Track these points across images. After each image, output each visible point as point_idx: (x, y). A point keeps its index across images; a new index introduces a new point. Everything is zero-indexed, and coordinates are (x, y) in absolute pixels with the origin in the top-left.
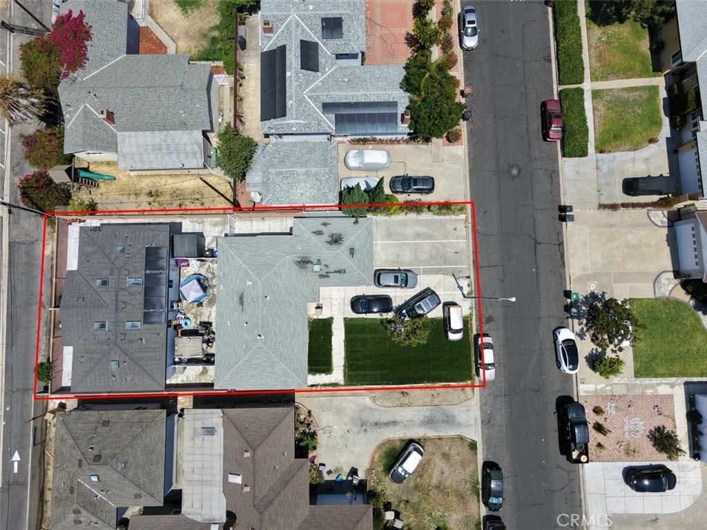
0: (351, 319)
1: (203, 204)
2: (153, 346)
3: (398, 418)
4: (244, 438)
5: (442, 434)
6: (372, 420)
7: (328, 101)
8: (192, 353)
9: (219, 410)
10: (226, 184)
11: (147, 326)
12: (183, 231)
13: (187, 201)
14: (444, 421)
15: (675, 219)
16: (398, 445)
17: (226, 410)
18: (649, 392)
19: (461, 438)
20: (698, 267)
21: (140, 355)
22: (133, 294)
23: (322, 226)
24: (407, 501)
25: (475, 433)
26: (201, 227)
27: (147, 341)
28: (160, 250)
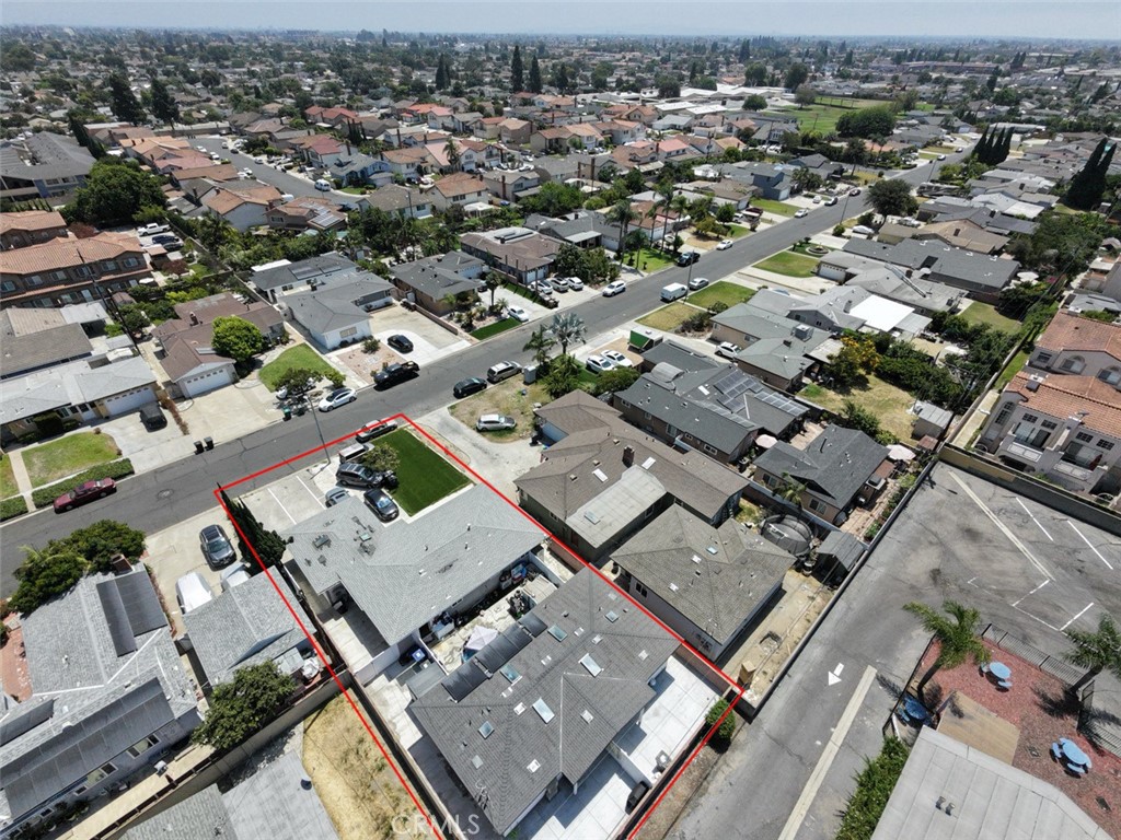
0: (408, 511)
1: (361, 741)
2: (561, 602)
3: (469, 445)
4: (565, 488)
5: (459, 422)
6: (485, 456)
7: (113, 652)
8: (543, 583)
9: (567, 523)
10: (311, 734)
11: (547, 623)
12: (420, 736)
13: (369, 767)
14: (448, 425)
15: (182, 398)
16: (488, 435)
17: (562, 519)
18: (341, 363)
19: (453, 414)
20: (224, 370)
21: (580, 604)
22: (526, 664)
23: (313, 563)
25: (444, 411)
26: (399, 717)
27: (563, 610)
28: (449, 686)
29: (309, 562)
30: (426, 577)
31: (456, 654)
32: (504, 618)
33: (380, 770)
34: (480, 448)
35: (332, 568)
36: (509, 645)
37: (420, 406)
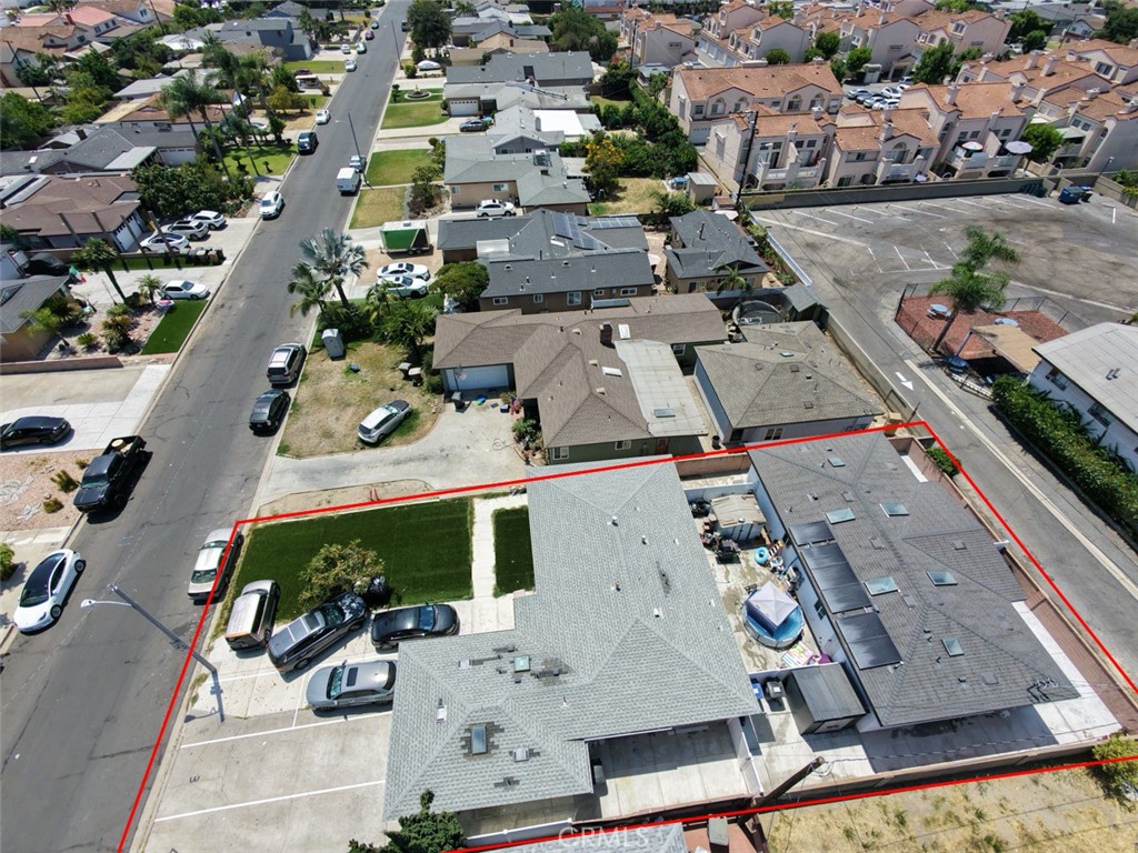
0: (459, 598)
3: (391, 468)
4: (609, 406)
5: (328, 457)
6: (431, 463)
8: (726, 503)
9: (656, 434)
13: (893, 838)
14: (318, 472)
19: (298, 456)
22: (872, 565)
24: (392, 390)
25: (276, 464)
28: (872, 662)
29: (509, 782)
30: (667, 612)
31: (755, 649)
32: (727, 573)
33: (902, 822)
34: (411, 460)
35: (552, 746)
36: (834, 569)
37: (228, 484)
